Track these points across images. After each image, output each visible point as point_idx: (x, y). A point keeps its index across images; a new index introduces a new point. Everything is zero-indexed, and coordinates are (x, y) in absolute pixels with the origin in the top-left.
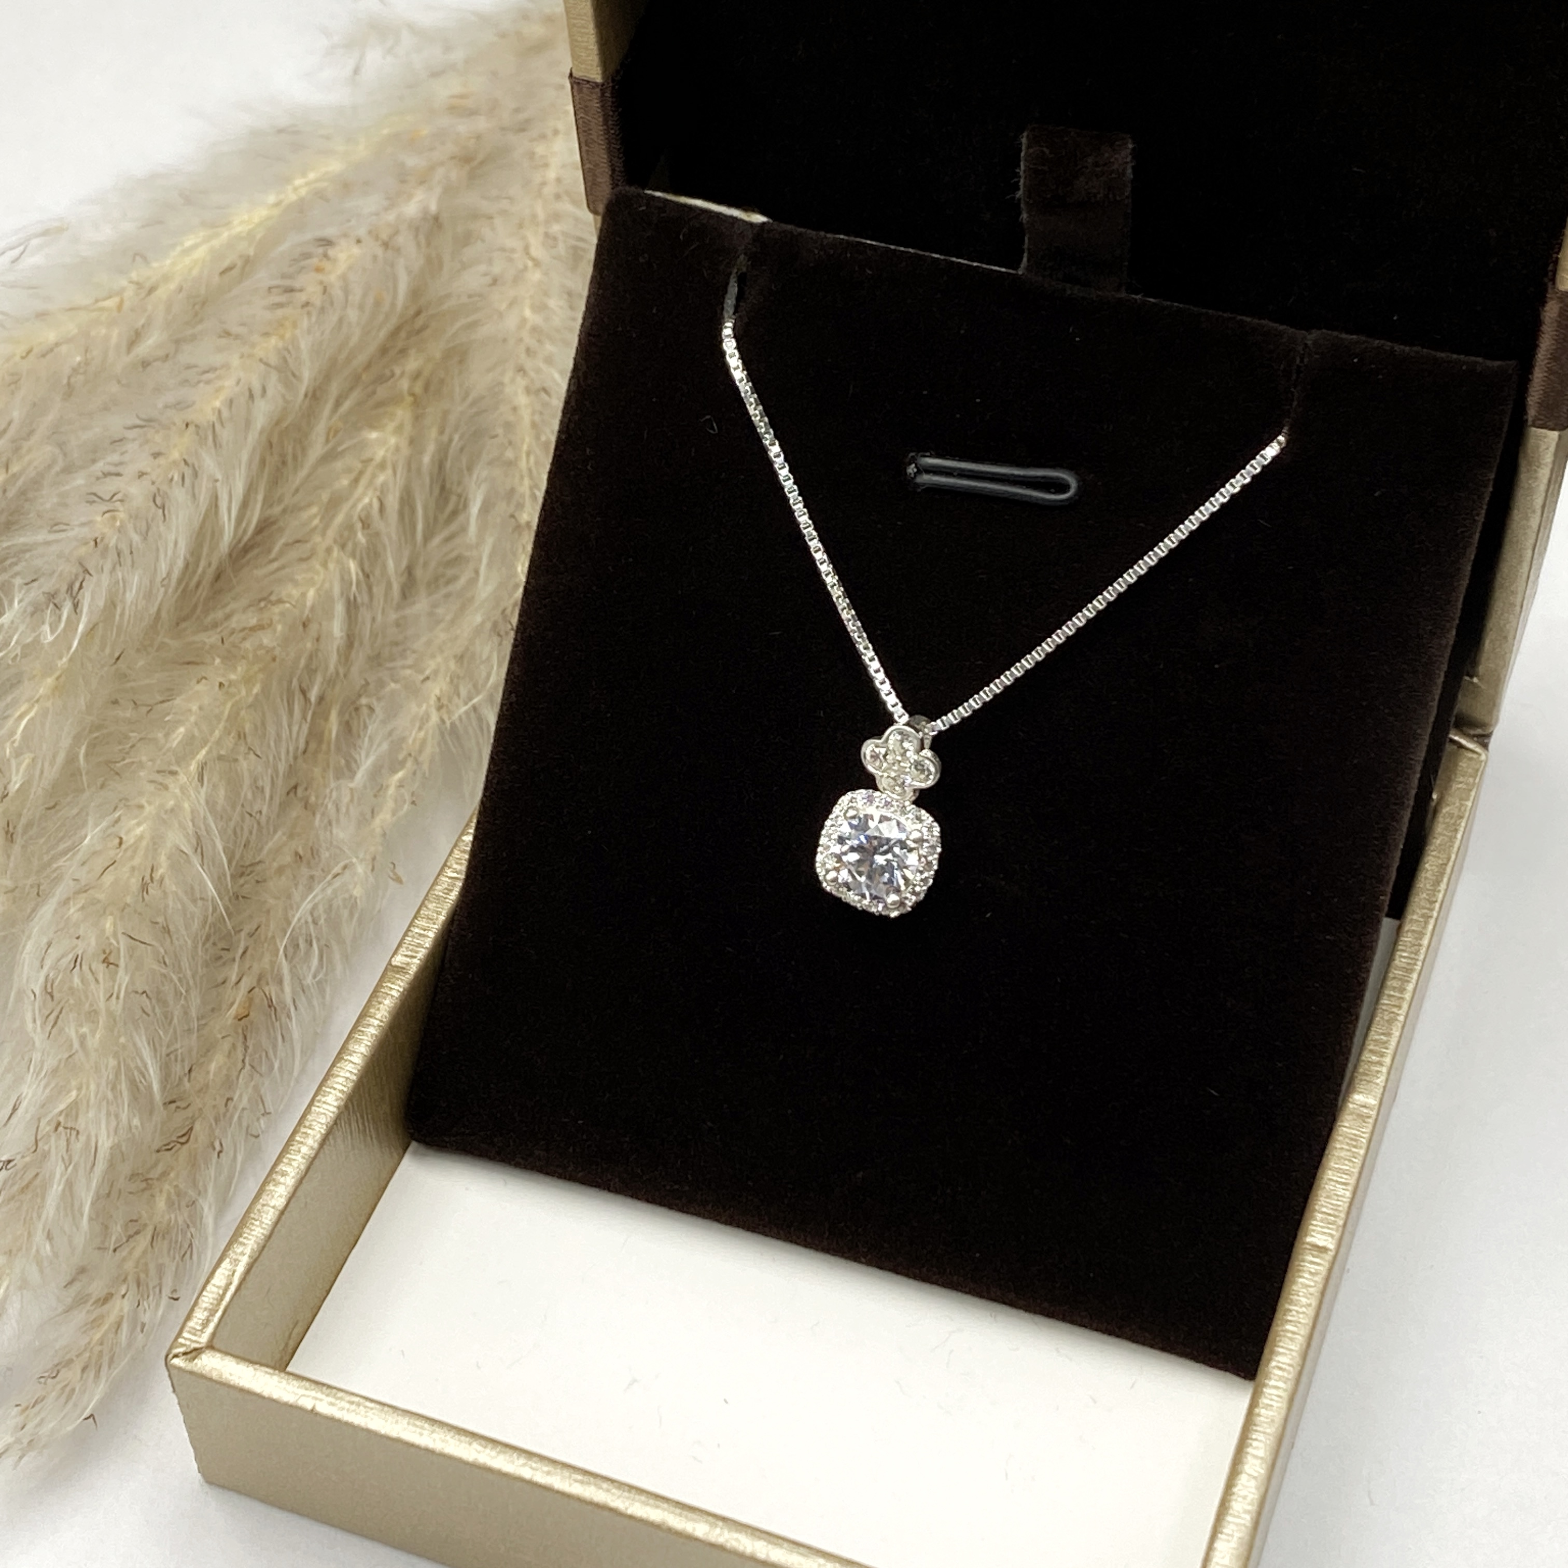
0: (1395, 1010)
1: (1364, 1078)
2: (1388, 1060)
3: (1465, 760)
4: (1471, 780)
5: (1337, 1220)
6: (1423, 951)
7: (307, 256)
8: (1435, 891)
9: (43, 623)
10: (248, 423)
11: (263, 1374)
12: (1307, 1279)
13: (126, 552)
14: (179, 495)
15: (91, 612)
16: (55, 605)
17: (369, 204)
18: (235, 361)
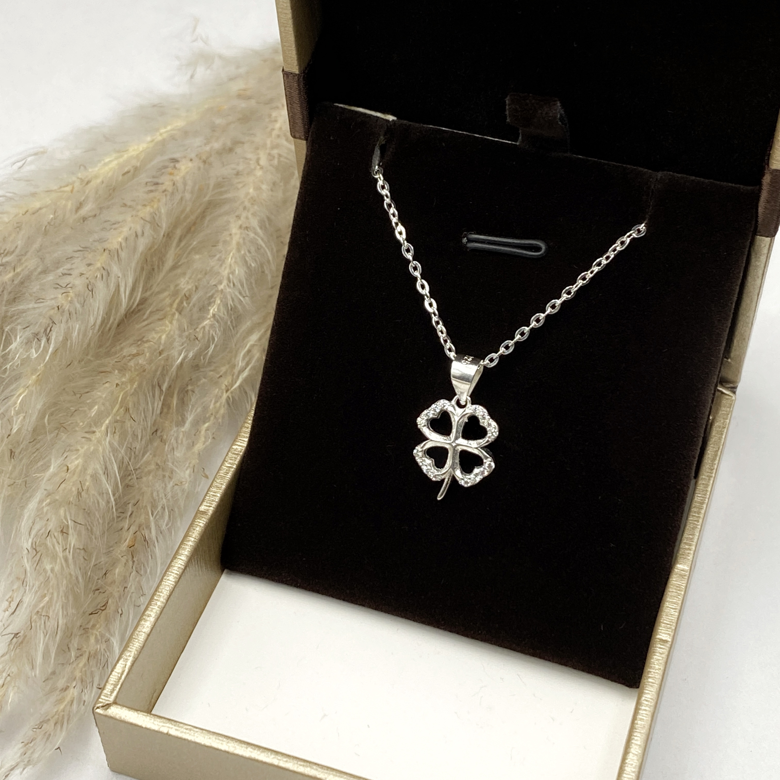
0: (696, 523)
1: (682, 556)
2: (693, 548)
3: (725, 399)
4: (728, 409)
5: (672, 627)
6: (708, 493)
7: (165, 167)
8: (713, 464)
9: (32, 348)
10: (135, 249)
11: (142, 716)
12: (658, 656)
13: (74, 312)
14: (100, 285)
15: (56, 342)
16: (38, 339)
17: (198, 141)
18: (129, 219)
